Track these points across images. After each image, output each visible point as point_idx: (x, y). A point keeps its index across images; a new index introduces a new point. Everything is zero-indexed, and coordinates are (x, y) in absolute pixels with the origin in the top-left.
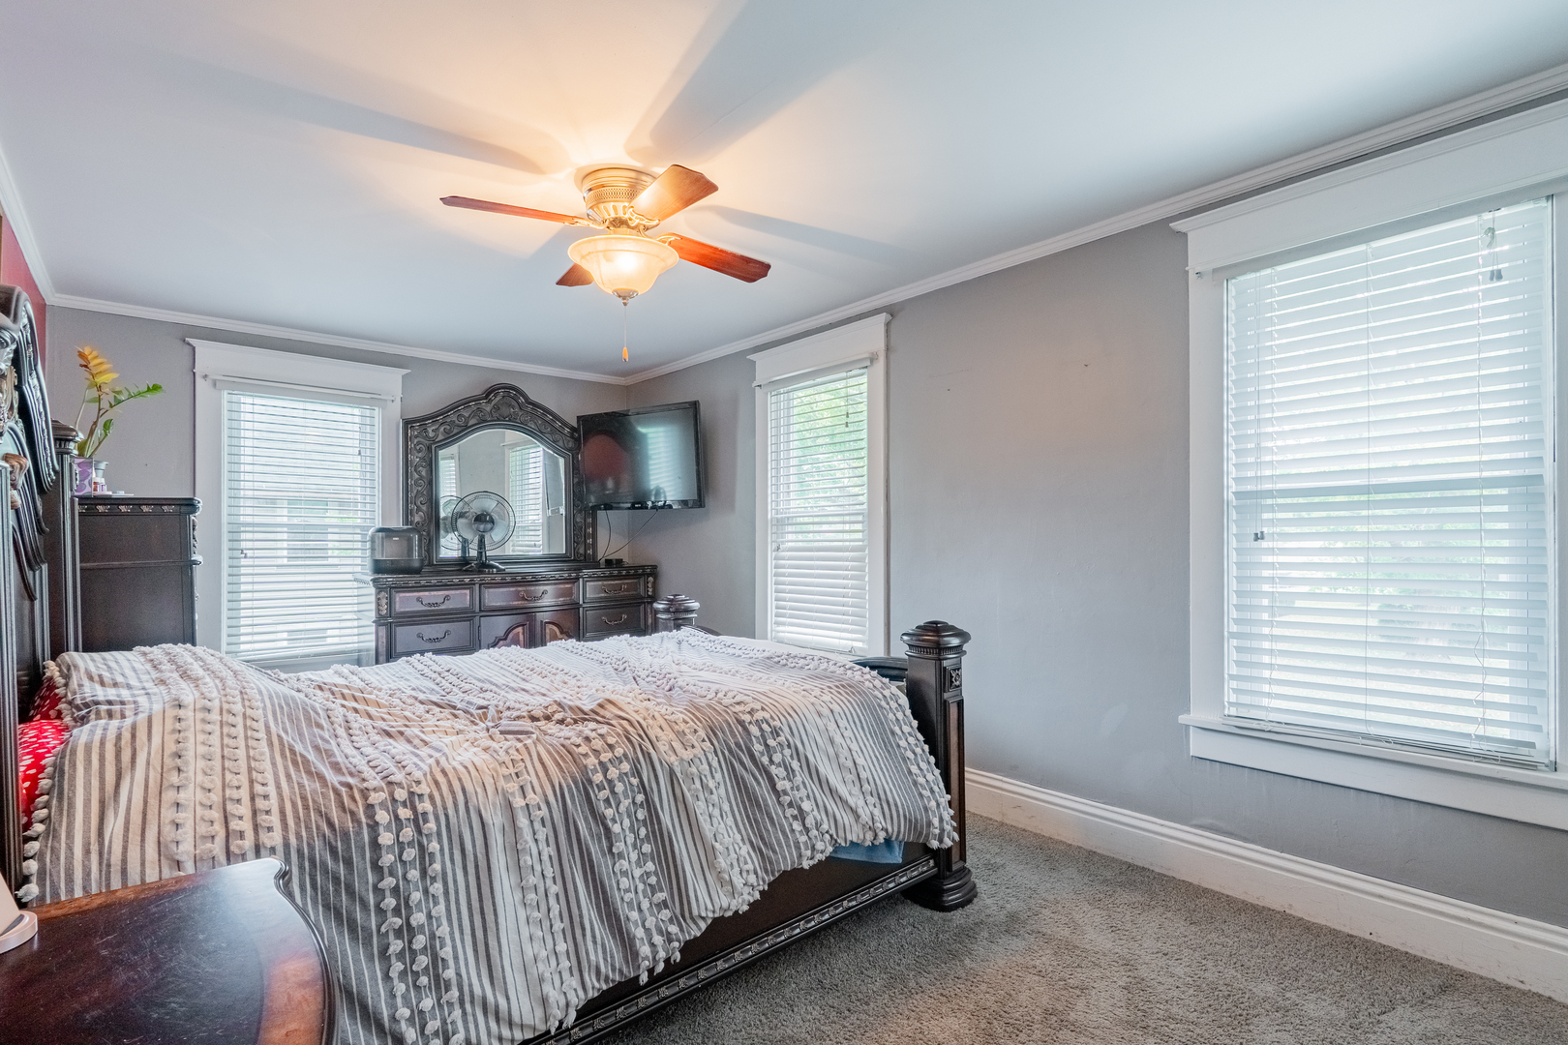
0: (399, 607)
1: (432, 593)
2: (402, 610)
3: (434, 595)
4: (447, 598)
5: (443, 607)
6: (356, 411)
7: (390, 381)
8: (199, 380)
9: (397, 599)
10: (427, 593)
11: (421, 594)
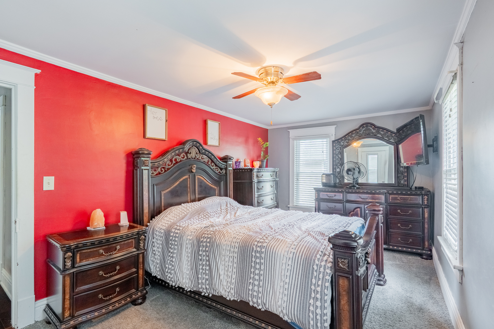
0: (321, 197)
1: (331, 193)
2: (322, 197)
3: (331, 194)
4: (335, 195)
5: (334, 198)
6: (325, 140)
7: (331, 130)
8: (290, 139)
9: (321, 194)
10: (329, 193)
11: (327, 193)
